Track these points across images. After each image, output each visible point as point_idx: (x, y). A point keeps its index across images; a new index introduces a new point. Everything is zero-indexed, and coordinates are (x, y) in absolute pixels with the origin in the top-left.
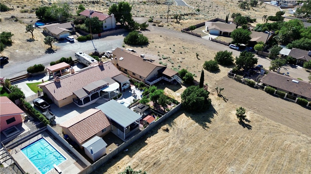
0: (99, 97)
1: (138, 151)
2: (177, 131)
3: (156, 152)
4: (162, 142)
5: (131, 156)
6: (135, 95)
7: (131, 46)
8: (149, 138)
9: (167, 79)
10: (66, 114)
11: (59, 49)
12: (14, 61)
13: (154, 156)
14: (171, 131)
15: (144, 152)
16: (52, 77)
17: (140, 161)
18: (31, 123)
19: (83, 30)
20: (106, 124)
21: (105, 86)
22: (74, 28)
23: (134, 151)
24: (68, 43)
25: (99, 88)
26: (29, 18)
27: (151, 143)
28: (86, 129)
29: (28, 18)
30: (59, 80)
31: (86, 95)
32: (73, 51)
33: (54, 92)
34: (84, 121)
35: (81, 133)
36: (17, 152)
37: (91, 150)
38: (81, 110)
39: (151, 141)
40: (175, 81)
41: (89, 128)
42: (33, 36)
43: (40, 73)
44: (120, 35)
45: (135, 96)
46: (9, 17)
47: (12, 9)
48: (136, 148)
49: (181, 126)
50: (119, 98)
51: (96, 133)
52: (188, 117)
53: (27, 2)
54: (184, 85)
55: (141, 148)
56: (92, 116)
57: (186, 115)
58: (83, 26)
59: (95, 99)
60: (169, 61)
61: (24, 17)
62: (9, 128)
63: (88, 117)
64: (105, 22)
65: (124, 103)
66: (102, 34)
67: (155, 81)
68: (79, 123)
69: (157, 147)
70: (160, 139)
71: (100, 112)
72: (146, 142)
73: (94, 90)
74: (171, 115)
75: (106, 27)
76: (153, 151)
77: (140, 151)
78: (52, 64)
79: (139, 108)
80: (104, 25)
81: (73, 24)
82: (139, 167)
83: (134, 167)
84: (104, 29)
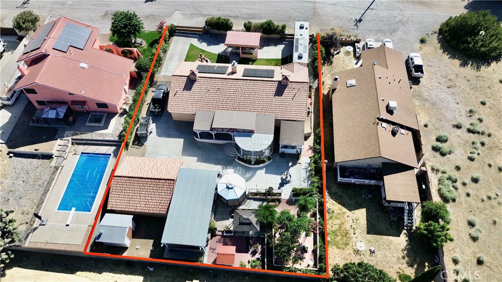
10: (168, 136)
18: (123, 122)
21: (249, 133)
25: (233, 130)
31: (207, 128)
33: (175, 95)
36: (76, 154)
37: (100, 234)
41: (135, 197)
43: (222, 32)
54: (409, 234)
59: (224, 140)
67: (353, 180)
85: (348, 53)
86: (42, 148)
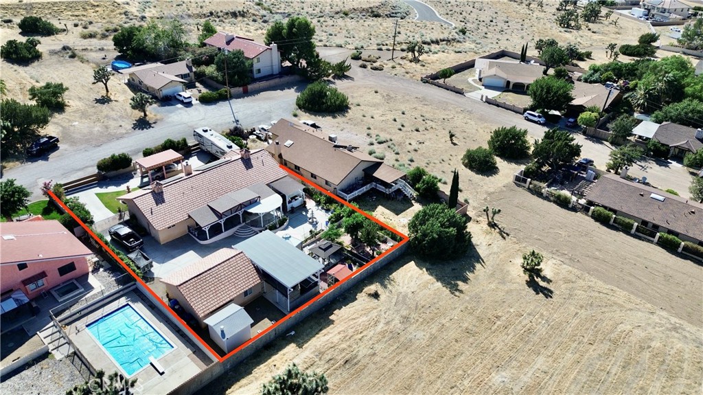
0: (240, 223)
1: (314, 336)
2: (396, 297)
3: (350, 338)
4: (364, 319)
5: (300, 346)
6: (315, 220)
7: (311, 114)
8: (337, 310)
9: (381, 188)
10: (173, 257)
11: (162, 120)
12: (71, 145)
13: (346, 347)
14: (382, 297)
15: (327, 338)
16: (146, 180)
17: (317, 356)
18: (106, 274)
19: (212, 78)
20: (251, 279)
21: (254, 202)
22: (192, 75)
23: (307, 335)
24: (180, 106)
25: (241, 206)
26: (100, 49)
27: (341, 321)
28: (213, 288)
29: (96, 51)
30: (161, 189)
31: (213, 219)
32: (189, 124)
33: (152, 212)
34: (208, 272)
35: (203, 297)
36: (79, 332)
37: (222, 332)
38: (204, 251)
39: (341, 317)
40: (399, 191)
41: (219, 288)
42: (107, 91)
43: (122, 171)
44: (289, 88)
45: (315, 223)
46: (59, 48)
47: (64, 30)
48: (310, 330)
49: (405, 288)
50: (280, 226)
51: (231, 298)
52: (421, 269)
53: (95, 14)
54: (417, 201)
55: (321, 330)
56: (225, 263)
57: (418, 265)
58: (210, 70)
59: (233, 227)
60: (389, 147)
61: (89, 48)
62: (63, 283)
63: (216, 266)
64: (258, 61)
65: (290, 237)
66: (250, 87)
67: (356, 192)
68: (199, 277)
69: (353, 330)
70: (360, 313)
71: (241, 255)
72: (332, 317)
73: (231, 209)
74: (386, 265)
75: (259, 71)
76: (345, 337)
77: (317, 336)
78: (147, 153)
79: (320, 248)
80: (256, 66)
81: (191, 65)
82: (315, 367)
83: (305, 367)
84: (256, 75)
85: (253, 141)
86: (24, 352)
